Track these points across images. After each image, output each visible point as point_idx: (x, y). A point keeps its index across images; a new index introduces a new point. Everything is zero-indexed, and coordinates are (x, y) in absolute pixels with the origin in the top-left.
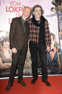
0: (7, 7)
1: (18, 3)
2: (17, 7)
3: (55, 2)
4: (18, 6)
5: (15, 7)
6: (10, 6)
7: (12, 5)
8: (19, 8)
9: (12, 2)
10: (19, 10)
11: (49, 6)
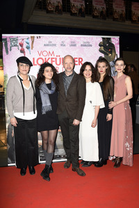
0: (34, 59)
1: (49, 52)
2: (49, 58)
3: (103, 50)
5: (45, 58)
6: (39, 57)
7: (42, 56)
8: (52, 58)
9: (42, 52)
10: (52, 61)
11: (95, 54)
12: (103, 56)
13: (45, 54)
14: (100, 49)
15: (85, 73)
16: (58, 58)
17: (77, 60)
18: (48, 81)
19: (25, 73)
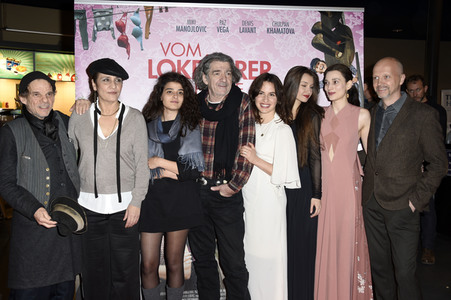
0: (150, 62)
1: (189, 46)
2: (188, 62)
3: (322, 42)
4: (191, 57)
5: (179, 62)
6: (163, 57)
7: (170, 56)
8: (195, 62)
9: (171, 46)
11: (302, 52)
12: (321, 56)
13: (178, 50)
14: (315, 39)
15: (259, 99)
17: (257, 66)
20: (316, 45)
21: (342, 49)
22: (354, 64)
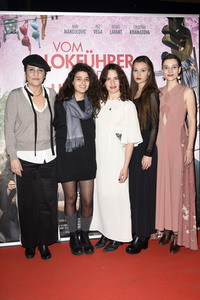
0: (46, 56)
1: (74, 44)
2: (73, 56)
3: (169, 40)
4: (75, 52)
5: (67, 56)
6: (55, 53)
7: (60, 52)
8: (78, 56)
9: (61, 45)
11: (155, 48)
12: (169, 50)
13: (66, 47)
14: (164, 38)
16: (89, 55)
17: (123, 58)
18: (79, 97)
19: (36, 83)
20: (165, 42)
21: (183, 45)
22: (192, 56)
